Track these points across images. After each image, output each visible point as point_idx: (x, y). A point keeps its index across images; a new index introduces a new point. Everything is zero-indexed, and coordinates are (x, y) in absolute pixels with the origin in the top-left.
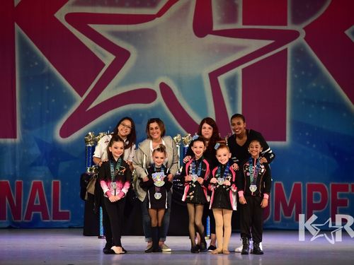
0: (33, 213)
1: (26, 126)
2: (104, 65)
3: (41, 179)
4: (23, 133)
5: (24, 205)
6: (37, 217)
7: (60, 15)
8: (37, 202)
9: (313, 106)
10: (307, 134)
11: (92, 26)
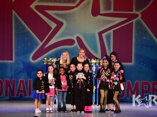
0: (20, 93)
1: (17, 55)
2: (52, 28)
3: (23, 78)
4: (16, 58)
5: (16, 90)
6: (21, 95)
7: (33, 6)
8: (22, 89)
9: (144, 47)
10: (142, 60)
11: (46, 11)
